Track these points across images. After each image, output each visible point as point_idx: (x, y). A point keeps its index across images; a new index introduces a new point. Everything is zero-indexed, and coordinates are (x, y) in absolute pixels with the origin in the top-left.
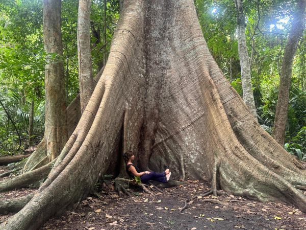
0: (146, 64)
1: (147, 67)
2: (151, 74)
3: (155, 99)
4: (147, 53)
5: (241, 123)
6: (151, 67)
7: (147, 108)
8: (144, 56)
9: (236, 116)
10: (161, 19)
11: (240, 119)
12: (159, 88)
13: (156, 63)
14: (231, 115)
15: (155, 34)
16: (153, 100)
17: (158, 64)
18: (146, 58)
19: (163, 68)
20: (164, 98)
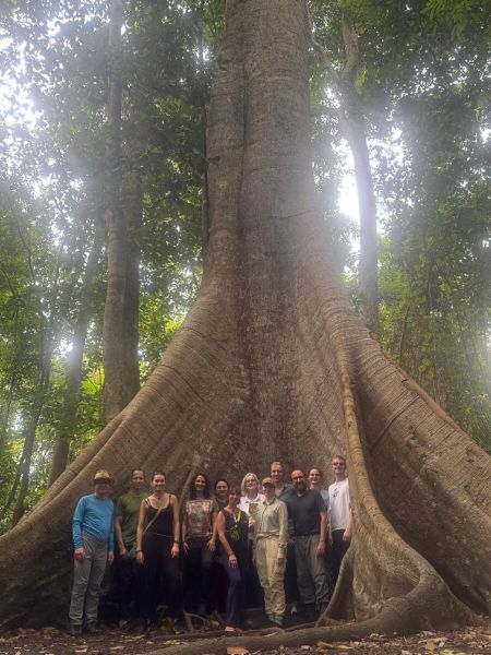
0: (249, 378)
1: (251, 384)
2: (263, 395)
3: (276, 443)
4: (249, 358)
5: (436, 458)
6: (259, 382)
7: (260, 463)
8: (242, 366)
9: (423, 443)
10: (270, 294)
11: (433, 449)
12: (283, 419)
13: (270, 372)
14: (412, 442)
15: (262, 321)
16: (273, 444)
17: (276, 374)
18: (248, 367)
19: (288, 378)
20: (297, 437)
